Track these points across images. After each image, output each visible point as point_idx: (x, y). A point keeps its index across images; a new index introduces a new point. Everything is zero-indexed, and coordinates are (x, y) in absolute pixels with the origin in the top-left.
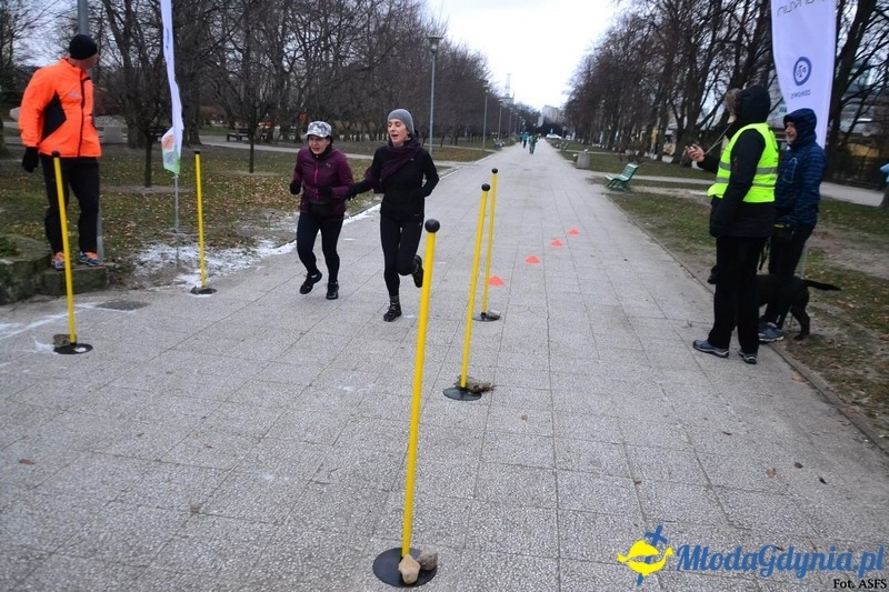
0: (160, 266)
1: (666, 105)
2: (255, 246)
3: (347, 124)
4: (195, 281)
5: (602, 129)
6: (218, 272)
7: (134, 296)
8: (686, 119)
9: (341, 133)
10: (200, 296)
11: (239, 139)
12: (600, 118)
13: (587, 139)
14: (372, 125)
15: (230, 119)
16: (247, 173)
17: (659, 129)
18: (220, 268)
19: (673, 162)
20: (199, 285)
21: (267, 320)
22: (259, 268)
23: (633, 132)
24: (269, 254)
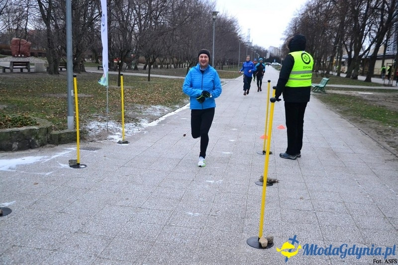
0: (99, 131)
1: (341, 45)
2: (139, 122)
4: (117, 138)
6: (126, 134)
7: (92, 144)
8: (353, 53)
10: (123, 145)
15: (97, 58)
16: (117, 87)
17: (338, 58)
18: (127, 132)
19: (346, 77)
20: (121, 140)
21: (160, 155)
22: (145, 132)
23: (322, 60)
24: (147, 126)
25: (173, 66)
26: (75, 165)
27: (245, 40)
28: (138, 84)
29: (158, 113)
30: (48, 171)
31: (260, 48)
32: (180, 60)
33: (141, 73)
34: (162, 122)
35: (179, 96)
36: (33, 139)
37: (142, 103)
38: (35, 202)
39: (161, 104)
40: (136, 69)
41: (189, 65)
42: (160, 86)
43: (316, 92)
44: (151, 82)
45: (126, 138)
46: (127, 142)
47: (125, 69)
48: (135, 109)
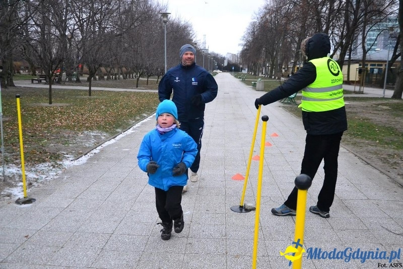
3: (109, 69)
9: (105, 75)
11: (40, 82)
14: (124, 69)
15: (33, 69)
16: (47, 104)
23: (283, 67)
24: (72, 165)
25: (121, 76)
28: (76, 100)
29: (91, 143)
31: (217, 55)
32: (130, 69)
33: (82, 86)
37: (73, 128)
40: (78, 81)
41: (138, 75)
47: (65, 81)
48: (61, 137)
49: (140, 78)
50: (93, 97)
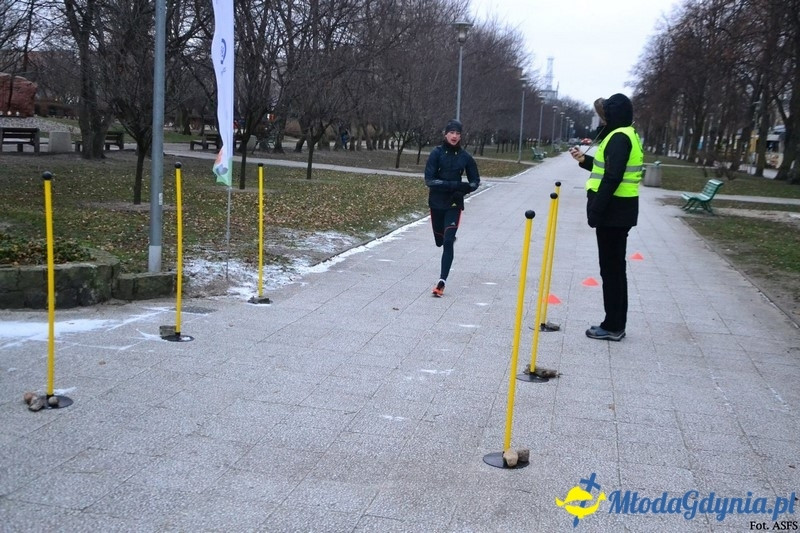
0: (211, 278)
2: (291, 264)
4: (246, 292)
5: (681, 134)
6: (265, 286)
10: (259, 305)
11: (205, 147)
12: (679, 118)
13: (659, 147)
16: (238, 190)
17: (760, 133)
18: (266, 283)
19: (777, 179)
20: (256, 296)
22: (303, 284)
23: (724, 137)
24: (307, 272)
25: (364, 144)
26: (172, 335)
27: (538, 85)
28: (285, 183)
29: (330, 248)
30: (123, 345)
31: (577, 104)
32: (382, 130)
33: (288, 159)
34: (339, 266)
35: (376, 214)
36: (85, 286)
37: (296, 226)
38: (111, 391)
39: (337, 228)
40: (279, 149)
41: (401, 143)
42: (334, 191)
43: (691, 212)
44: (313, 181)
45: (265, 292)
46: (266, 301)
47: (254, 149)
48: (281, 237)
49: (404, 150)
50: (315, 181)
